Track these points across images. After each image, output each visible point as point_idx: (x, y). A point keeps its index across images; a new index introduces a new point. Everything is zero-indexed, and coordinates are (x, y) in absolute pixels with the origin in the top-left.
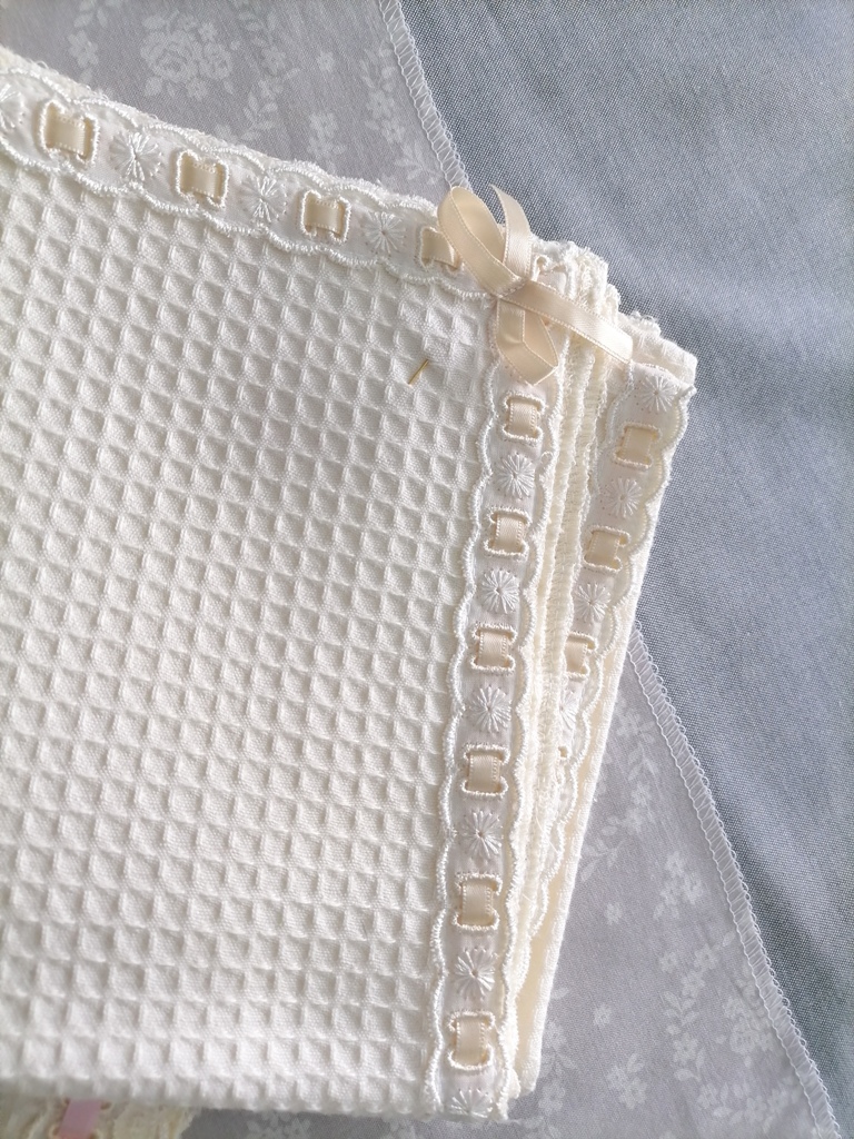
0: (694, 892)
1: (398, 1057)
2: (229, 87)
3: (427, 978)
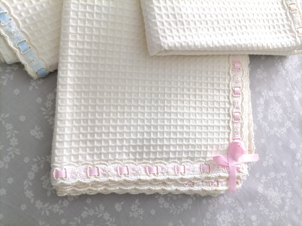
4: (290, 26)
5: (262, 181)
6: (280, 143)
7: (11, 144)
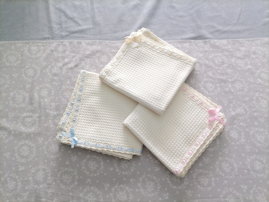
0: (188, 44)
1: (188, 66)
2: (108, 56)
3: (184, 62)
4: (185, 63)
5: (231, 111)
6: (222, 93)
7: (155, 179)
